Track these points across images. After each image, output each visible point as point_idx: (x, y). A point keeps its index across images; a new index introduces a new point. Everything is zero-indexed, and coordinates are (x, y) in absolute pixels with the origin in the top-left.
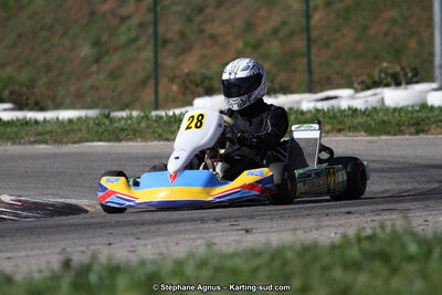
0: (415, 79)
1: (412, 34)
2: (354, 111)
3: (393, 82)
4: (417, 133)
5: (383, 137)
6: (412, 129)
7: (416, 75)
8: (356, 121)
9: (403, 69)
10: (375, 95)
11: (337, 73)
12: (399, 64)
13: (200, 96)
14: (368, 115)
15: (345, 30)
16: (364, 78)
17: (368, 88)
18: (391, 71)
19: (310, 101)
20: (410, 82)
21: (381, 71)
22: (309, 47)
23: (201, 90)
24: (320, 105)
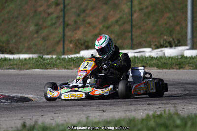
0: (179, 44)
1: (177, 24)
2: (151, 58)
3: (169, 45)
4: (180, 68)
5: (164, 70)
6: (177, 67)
7: (179, 42)
8: (152, 63)
9: (173, 39)
10: (161, 51)
11: (144, 41)
12: (172, 37)
13: (83, 49)
14: (158, 60)
15: (148, 22)
16: (156, 43)
17: (157, 48)
18: (168, 40)
19: (132, 53)
20: (176, 45)
21: (164, 40)
22: (132, 28)
23: (84, 47)
24: (136, 55)
